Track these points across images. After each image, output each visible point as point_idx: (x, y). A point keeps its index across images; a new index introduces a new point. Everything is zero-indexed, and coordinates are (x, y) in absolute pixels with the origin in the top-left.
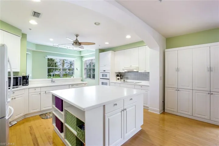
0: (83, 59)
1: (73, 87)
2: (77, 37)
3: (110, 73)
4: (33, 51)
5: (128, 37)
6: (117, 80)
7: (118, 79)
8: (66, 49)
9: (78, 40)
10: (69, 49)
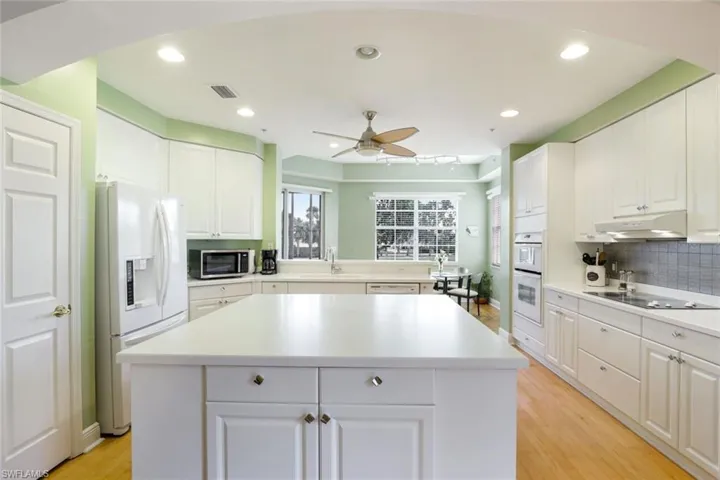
0: (488, 193)
1: (378, 290)
2: (370, 118)
3: (545, 245)
4: (341, 184)
5: (575, 51)
6: (585, 282)
7: (593, 277)
8: (432, 164)
9: (374, 130)
10: (421, 165)
